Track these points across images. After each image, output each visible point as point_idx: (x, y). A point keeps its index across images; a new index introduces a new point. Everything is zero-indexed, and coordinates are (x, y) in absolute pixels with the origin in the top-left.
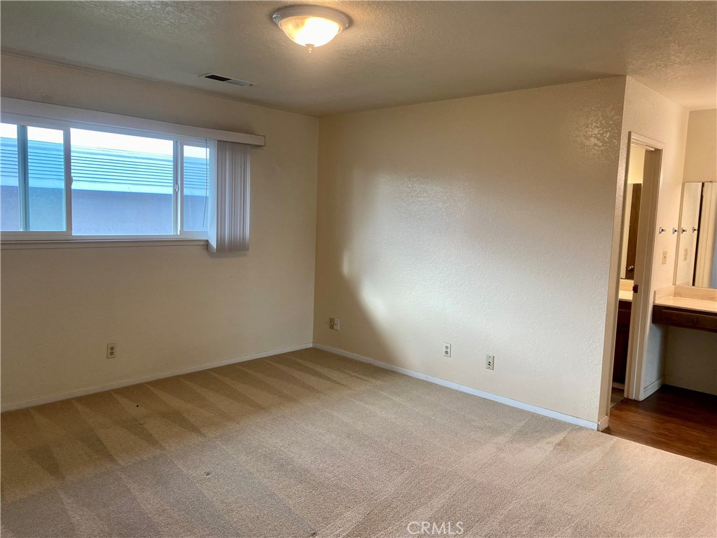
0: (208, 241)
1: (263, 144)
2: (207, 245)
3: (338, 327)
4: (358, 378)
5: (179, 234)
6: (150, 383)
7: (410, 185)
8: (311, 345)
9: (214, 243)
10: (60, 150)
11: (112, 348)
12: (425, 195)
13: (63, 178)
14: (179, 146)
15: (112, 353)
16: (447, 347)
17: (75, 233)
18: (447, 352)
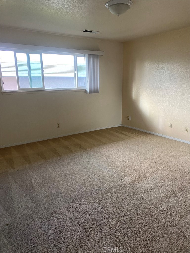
0: (86, 90)
1: (103, 54)
2: (86, 91)
3: (130, 119)
4: (137, 135)
5: (77, 88)
6: (70, 136)
7: (157, 66)
8: (121, 125)
9: (88, 90)
10: (39, 64)
11: (59, 125)
12: (163, 69)
13: (41, 73)
14: (76, 57)
15: (59, 126)
16: (170, 125)
17: (45, 88)
18: (170, 127)
